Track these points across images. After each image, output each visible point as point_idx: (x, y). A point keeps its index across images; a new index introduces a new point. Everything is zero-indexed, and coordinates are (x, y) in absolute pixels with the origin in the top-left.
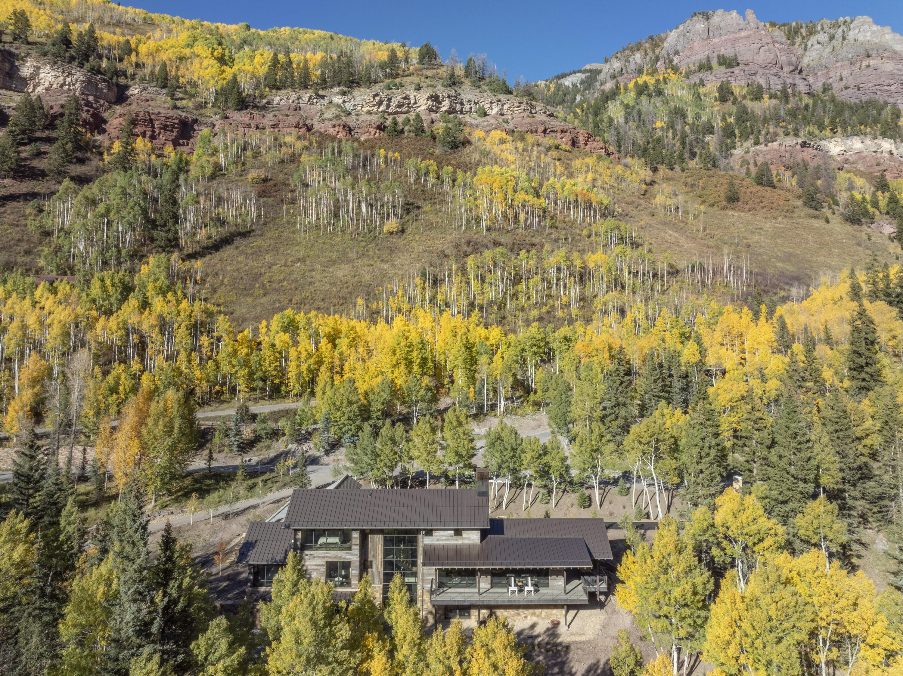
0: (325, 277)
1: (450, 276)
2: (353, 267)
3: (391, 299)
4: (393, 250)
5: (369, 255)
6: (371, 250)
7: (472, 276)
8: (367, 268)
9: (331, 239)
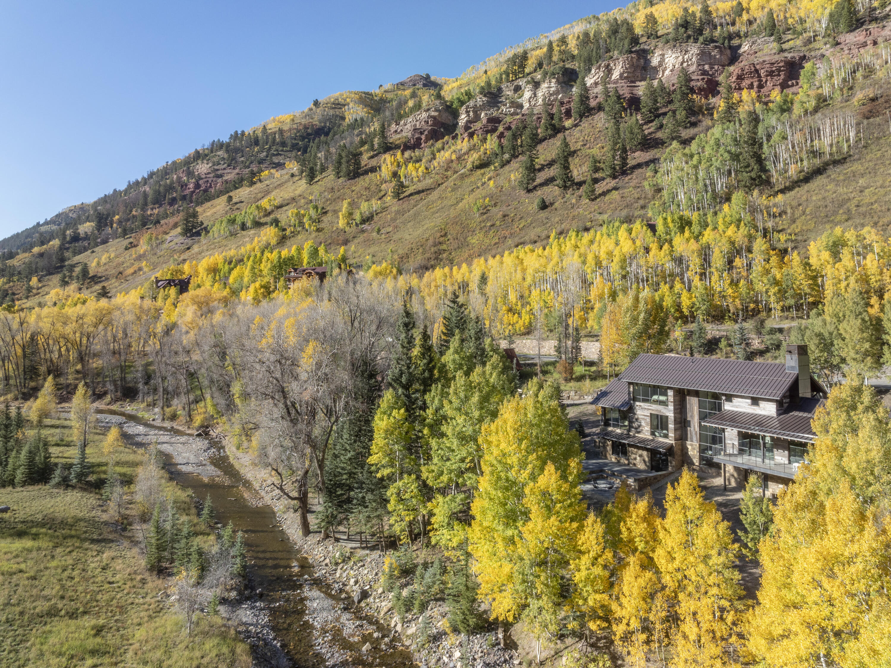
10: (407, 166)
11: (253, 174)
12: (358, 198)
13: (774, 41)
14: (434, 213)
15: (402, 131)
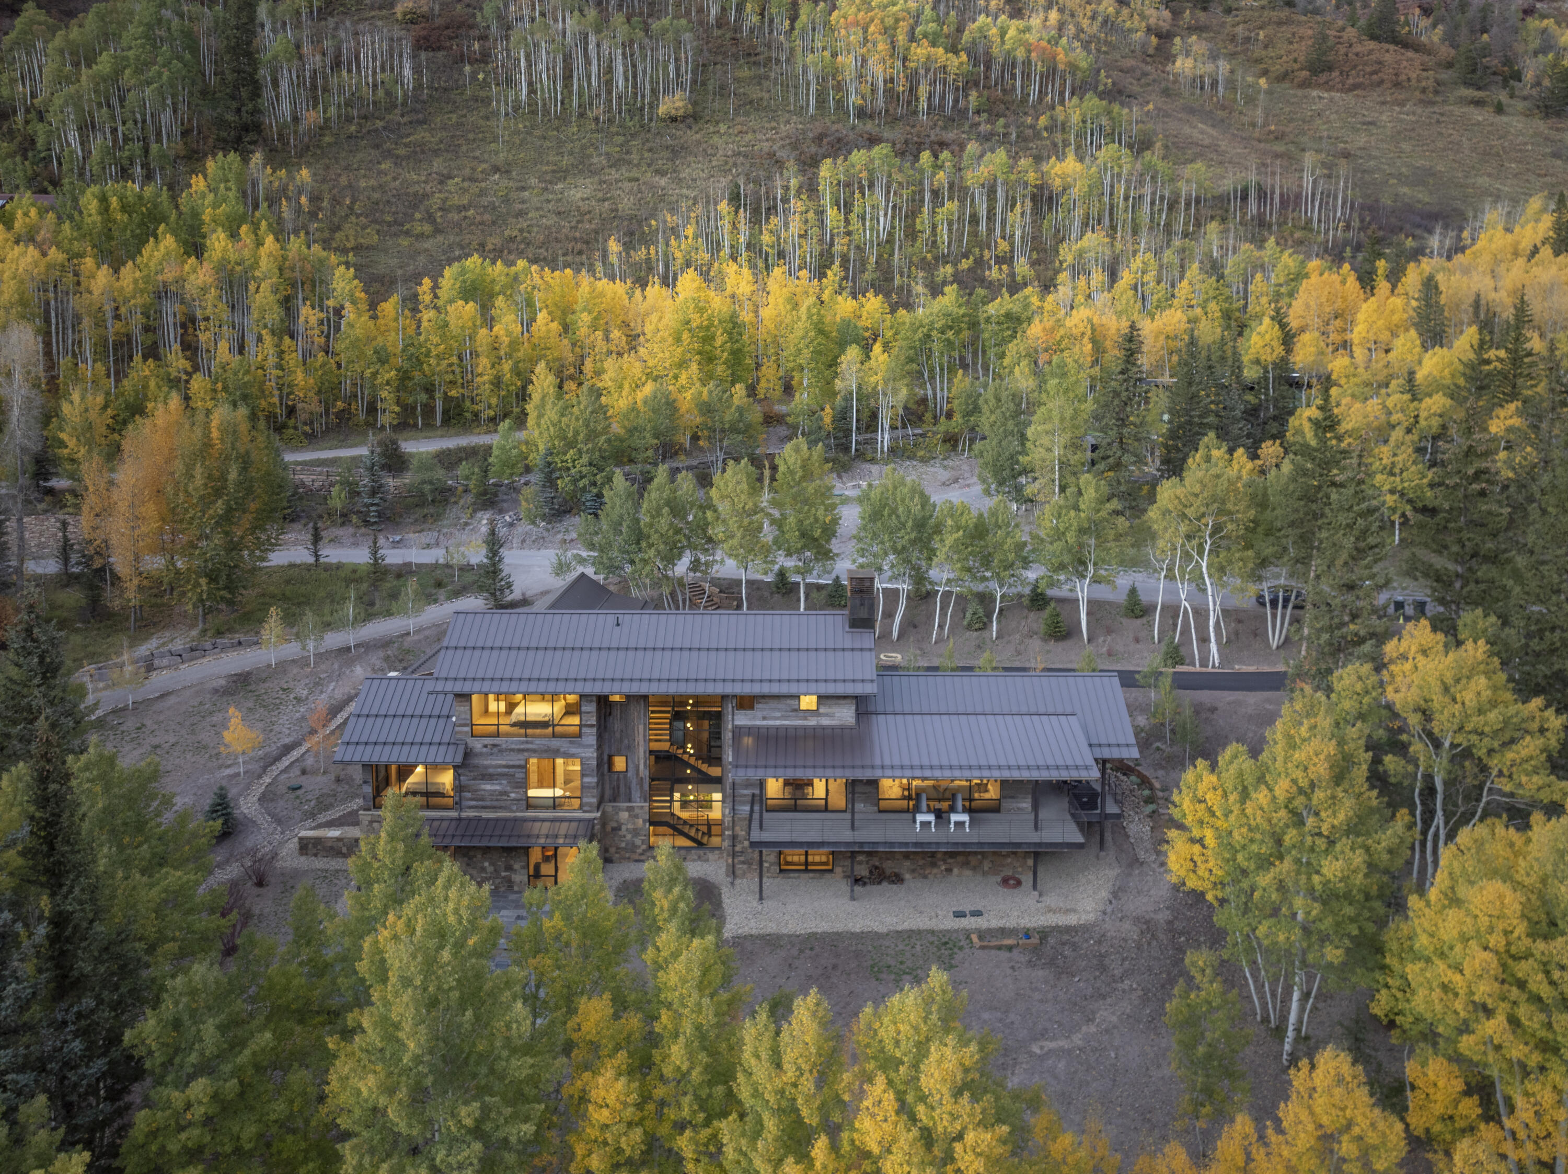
0: (549, 201)
1: (785, 200)
2: (601, 182)
3: (673, 242)
4: (676, 152)
5: (630, 162)
6: (634, 151)
7: (827, 200)
8: (627, 185)
9: (557, 129)
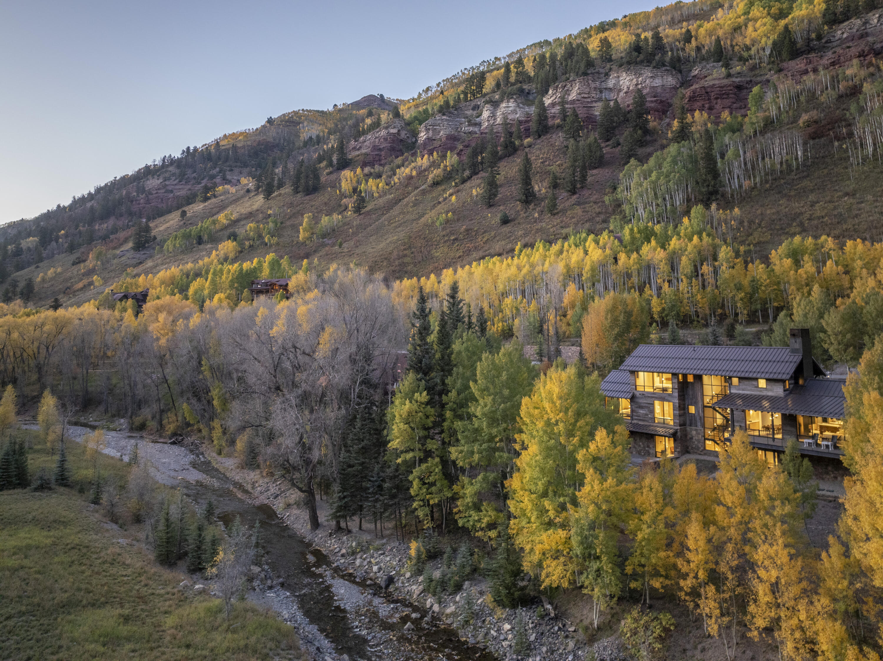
10: (367, 181)
11: (207, 189)
12: (318, 213)
13: (722, 66)
14: (396, 227)
15: (360, 147)
